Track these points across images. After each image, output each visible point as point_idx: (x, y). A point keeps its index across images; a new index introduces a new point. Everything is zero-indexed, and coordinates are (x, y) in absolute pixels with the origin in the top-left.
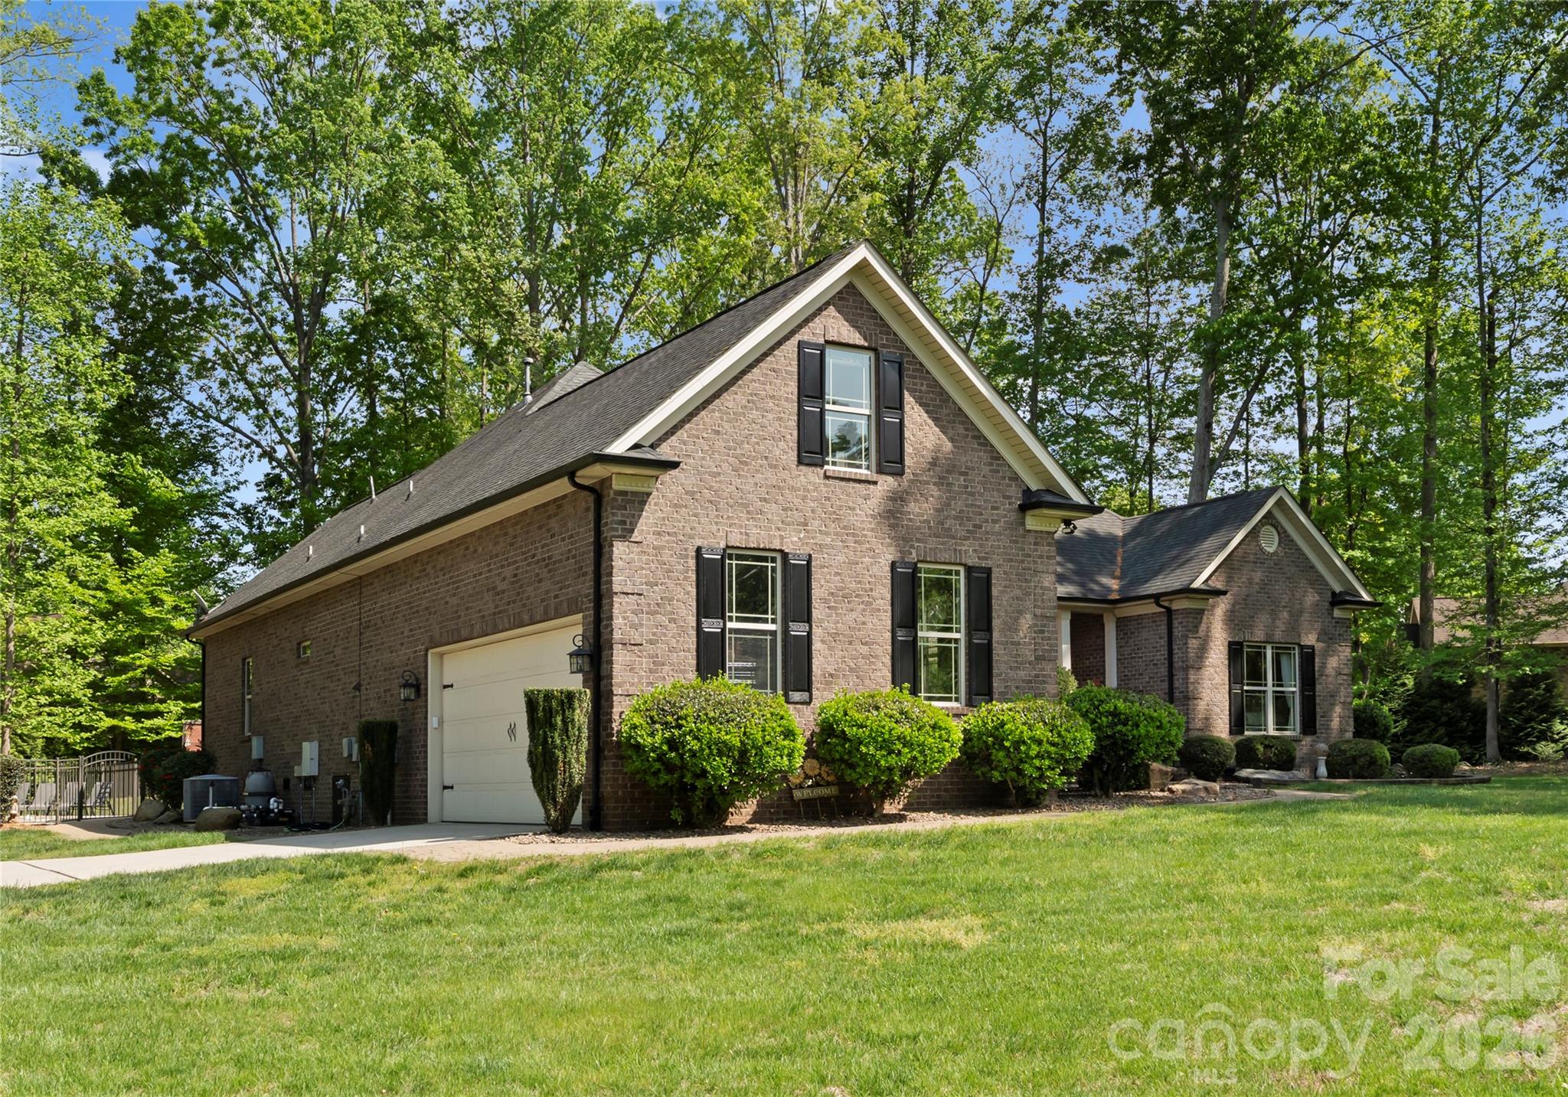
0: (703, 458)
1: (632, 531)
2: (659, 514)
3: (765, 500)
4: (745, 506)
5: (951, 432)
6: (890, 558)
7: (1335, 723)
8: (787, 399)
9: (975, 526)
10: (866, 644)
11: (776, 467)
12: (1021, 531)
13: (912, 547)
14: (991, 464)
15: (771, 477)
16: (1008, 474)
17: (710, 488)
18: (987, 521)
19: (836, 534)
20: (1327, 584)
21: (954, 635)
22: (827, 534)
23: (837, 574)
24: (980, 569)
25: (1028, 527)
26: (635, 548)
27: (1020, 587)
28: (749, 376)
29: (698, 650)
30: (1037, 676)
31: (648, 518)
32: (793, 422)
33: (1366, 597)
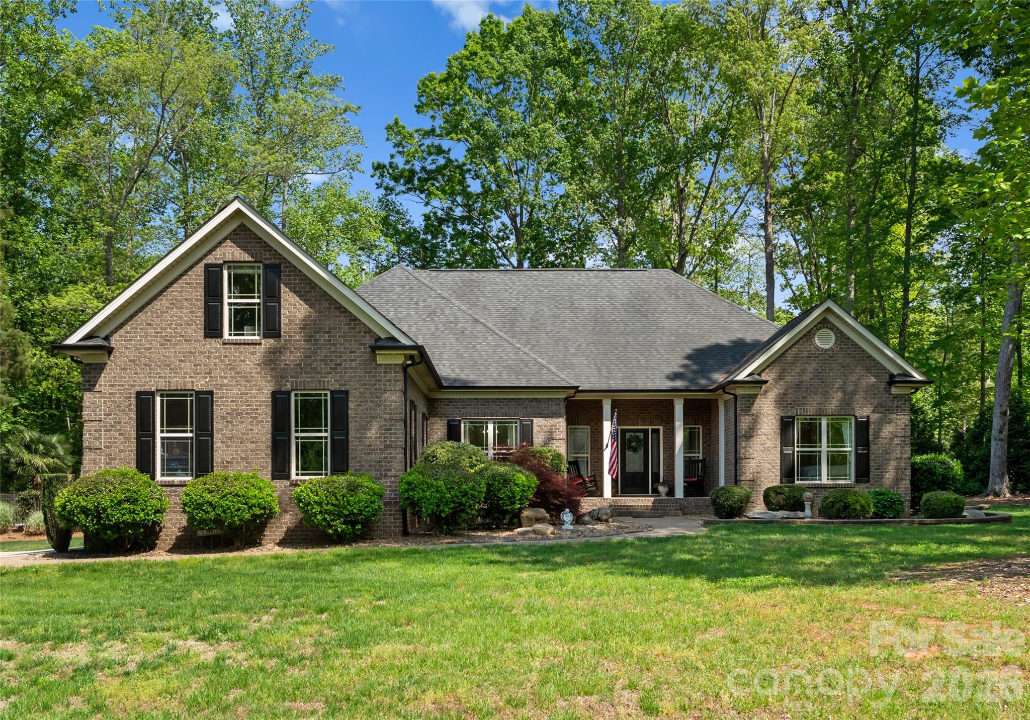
0: (141, 340)
1: (95, 385)
2: (113, 374)
3: (182, 361)
4: (169, 365)
5: (317, 307)
6: (272, 389)
7: (889, 476)
8: (196, 300)
9: (336, 365)
10: (253, 442)
11: (189, 341)
12: (374, 365)
13: (287, 381)
14: (349, 324)
15: (186, 347)
16: (363, 329)
17: (145, 357)
18: (346, 361)
19: (232, 377)
20: (885, 369)
21: (323, 434)
22: (226, 378)
23: (232, 401)
24: (340, 392)
25: (378, 362)
26: (98, 395)
27: (372, 402)
28: (171, 289)
29: (137, 451)
30: (386, 458)
31: (105, 377)
32: (201, 313)
33: (918, 377)
